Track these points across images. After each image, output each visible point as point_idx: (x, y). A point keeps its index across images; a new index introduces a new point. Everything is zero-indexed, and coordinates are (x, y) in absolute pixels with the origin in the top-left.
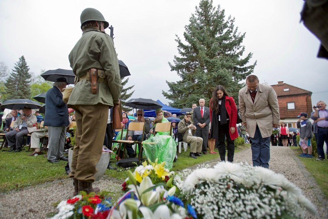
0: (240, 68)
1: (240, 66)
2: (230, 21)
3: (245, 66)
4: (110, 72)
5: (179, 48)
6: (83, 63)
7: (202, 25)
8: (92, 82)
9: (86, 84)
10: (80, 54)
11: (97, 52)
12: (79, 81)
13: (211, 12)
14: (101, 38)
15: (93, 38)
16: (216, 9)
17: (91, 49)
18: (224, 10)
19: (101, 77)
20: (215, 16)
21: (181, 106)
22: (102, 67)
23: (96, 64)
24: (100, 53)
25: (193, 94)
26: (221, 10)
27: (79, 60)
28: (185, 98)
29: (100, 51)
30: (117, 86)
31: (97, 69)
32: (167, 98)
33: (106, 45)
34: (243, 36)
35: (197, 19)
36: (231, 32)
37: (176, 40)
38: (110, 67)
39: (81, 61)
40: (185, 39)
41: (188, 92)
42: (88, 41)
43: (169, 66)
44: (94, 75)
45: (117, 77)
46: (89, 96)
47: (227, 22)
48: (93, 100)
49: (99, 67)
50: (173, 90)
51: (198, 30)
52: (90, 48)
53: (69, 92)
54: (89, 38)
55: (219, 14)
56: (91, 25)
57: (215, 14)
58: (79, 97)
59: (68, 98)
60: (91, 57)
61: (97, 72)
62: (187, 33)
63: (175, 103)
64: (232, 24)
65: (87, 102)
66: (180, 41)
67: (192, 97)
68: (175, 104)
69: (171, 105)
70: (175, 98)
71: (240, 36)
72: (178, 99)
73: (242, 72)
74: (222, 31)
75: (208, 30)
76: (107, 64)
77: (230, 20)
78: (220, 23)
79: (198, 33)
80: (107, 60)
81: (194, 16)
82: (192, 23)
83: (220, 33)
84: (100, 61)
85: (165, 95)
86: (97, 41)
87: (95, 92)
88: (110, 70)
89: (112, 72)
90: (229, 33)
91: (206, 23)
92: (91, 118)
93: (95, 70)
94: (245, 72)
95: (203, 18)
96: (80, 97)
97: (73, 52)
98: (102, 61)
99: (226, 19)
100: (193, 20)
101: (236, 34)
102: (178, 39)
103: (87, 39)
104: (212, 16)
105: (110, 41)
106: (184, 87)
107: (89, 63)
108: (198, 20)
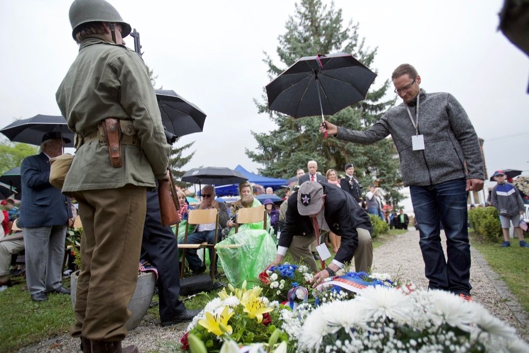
0: (372, 105)
1: (373, 101)
2: (353, 27)
3: (381, 101)
4: (141, 123)
5: (271, 74)
6: (86, 110)
7: (308, 34)
8: (111, 144)
9: (99, 150)
10: (79, 91)
11: (114, 86)
12: (82, 143)
13: (321, 12)
14: (119, 58)
15: (103, 59)
16: (328, 9)
17: (100, 81)
18: (341, 10)
19: (128, 134)
20: (327, 19)
21: (279, 173)
22: (128, 114)
23: (115, 110)
24: (120, 87)
25: (299, 151)
26: (336, 9)
27: (77, 104)
28: (286, 159)
29: (118, 84)
30: (161, 148)
31: (118, 119)
32: (253, 161)
33: (129, 72)
34: (373, 52)
35: (298, 24)
36: (355, 45)
37: (263, 60)
38: (143, 113)
39: (84, 107)
40: (279, 58)
41: (289, 148)
42: (93, 65)
43: (256, 106)
44: (112, 132)
45: (158, 131)
46: (106, 172)
47: (348, 29)
48: (114, 180)
49: (121, 114)
50: (264, 146)
51: (301, 43)
52: (98, 79)
54: (94, 59)
55: (334, 16)
56: (95, 32)
57: (326, 16)
58: (84, 176)
60: (103, 96)
61: (118, 126)
62: (282, 48)
63: (269, 169)
64: (355, 32)
65: (102, 184)
66: (270, 61)
67: (297, 158)
68: (268, 170)
69: (262, 173)
70: (268, 159)
71: (369, 53)
72: (273, 161)
73: (376, 112)
74: (340, 44)
75: (317, 42)
76: (135, 108)
77: (352, 25)
78: (335, 31)
79: (302, 48)
80: (134, 100)
81: (293, 20)
82: (291, 31)
83: (337, 48)
84: (122, 102)
85: (251, 155)
86: (110, 66)
87: (118, 164)
88: (142, 119)
89: (147, 122)
90: (352, 47)
91: (312, 31)
92: (112, 214)
93: (114, 121)
94: (381, 112)
95: (308, 23)
96: (88, 175)
97: (65, 89)
98: (125, 103)
99: (344, 26)
100: (292, 29)
101: (363, 50)
102: (268, 58)
103: (90, 62)
104: (323, 19)
105: (136, 62)
106: (282, 141)
107: (100, 108)
108: (300, 25)
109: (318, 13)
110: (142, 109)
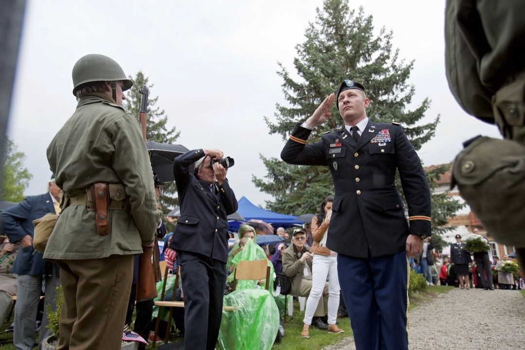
0: (407, 129)
1: (408, 124)
2: (385, 37)
3: (418, 124)
4: (134, 190)
5: (286, 89)
6: (77, 173)
7: (331, 43)
8: (98, 212)
9: (86, 217)
10: (71, 151)
11: (107, 151)
13: (347, 19)
14: (116, 123)
15: (99, 123)
16: (356, 15)
17: (94, 146)
18: (371, 17)
19: (116, 199)
20: (354, 27)
21: (291, 207)
22: (118, 178)
23: (106, 174)
24: (113, 152)
25: (316, 182)
26: (366, 16)
27: (68, 166)
28: (300, 191)
29: (113, 149)
30: (150, 215)
31: (108, 183)
32: (261, 190)
33: (125, 137)
34: (409, 67)
35: (319, 32)
36: (388, 57)
37: (278, 73)
38: (136, 180)
39: (74, 170)
40: (296, 70)
41: (305, 178)
42: (89, 128)
43: (267, 125)
44: (101, 198)
45: (149, 198)
46: (91, 241)
47: (379, 38)
48: (99, 249)
49: (111, 178)
50: (275, 175)
51: (322, 53)
52: (91, 142)
53: (47, 229)
54: (91, 121)
55: (363, 25)
56: (95, 90)
57: (354, 23)
58: (68, 244)
59: (46, 241)
60: (95, 161)
61: (107, 190)
62: (300, 60)
63: (280, 202)
64: (388, 42)
65: (86, 254)
66: (286, 74)
67: (314, 190)
68: (279, 204)
69: (271, 206)
70: (279, 189)
71: (404, 66)
72: (285, 192)
73: (412, 136)
74: (370, 55)
75: (343, 53)
76: (128, 175)
77: (385, 35)
78: (364, 42)
79: (323, 60)
80: (128, 166)
81: (313, 27)
82: (311, 39)
83: (366, 60)
84: (113, 167)
85: (259, 184)
86: (106, 130)
87: (105, 231)
88: (135, 187)
89: (140, 190)
90: (383, 60)
91: (337, 39)
93: (103, 186)
94: (419, 136)
95: (332, 30)
96: (72, 244)
97: (57, 145)
98: (117, 167)
99: (375, 34)
100: (312, 37)
101: (397, 64)
102: (284, 70)
103: (86, 123)
104: (349, 27)
106: (297, 169)
107: (91, 172)
108: (322, 33)
109: (344, 20)
110: (136, 177)
